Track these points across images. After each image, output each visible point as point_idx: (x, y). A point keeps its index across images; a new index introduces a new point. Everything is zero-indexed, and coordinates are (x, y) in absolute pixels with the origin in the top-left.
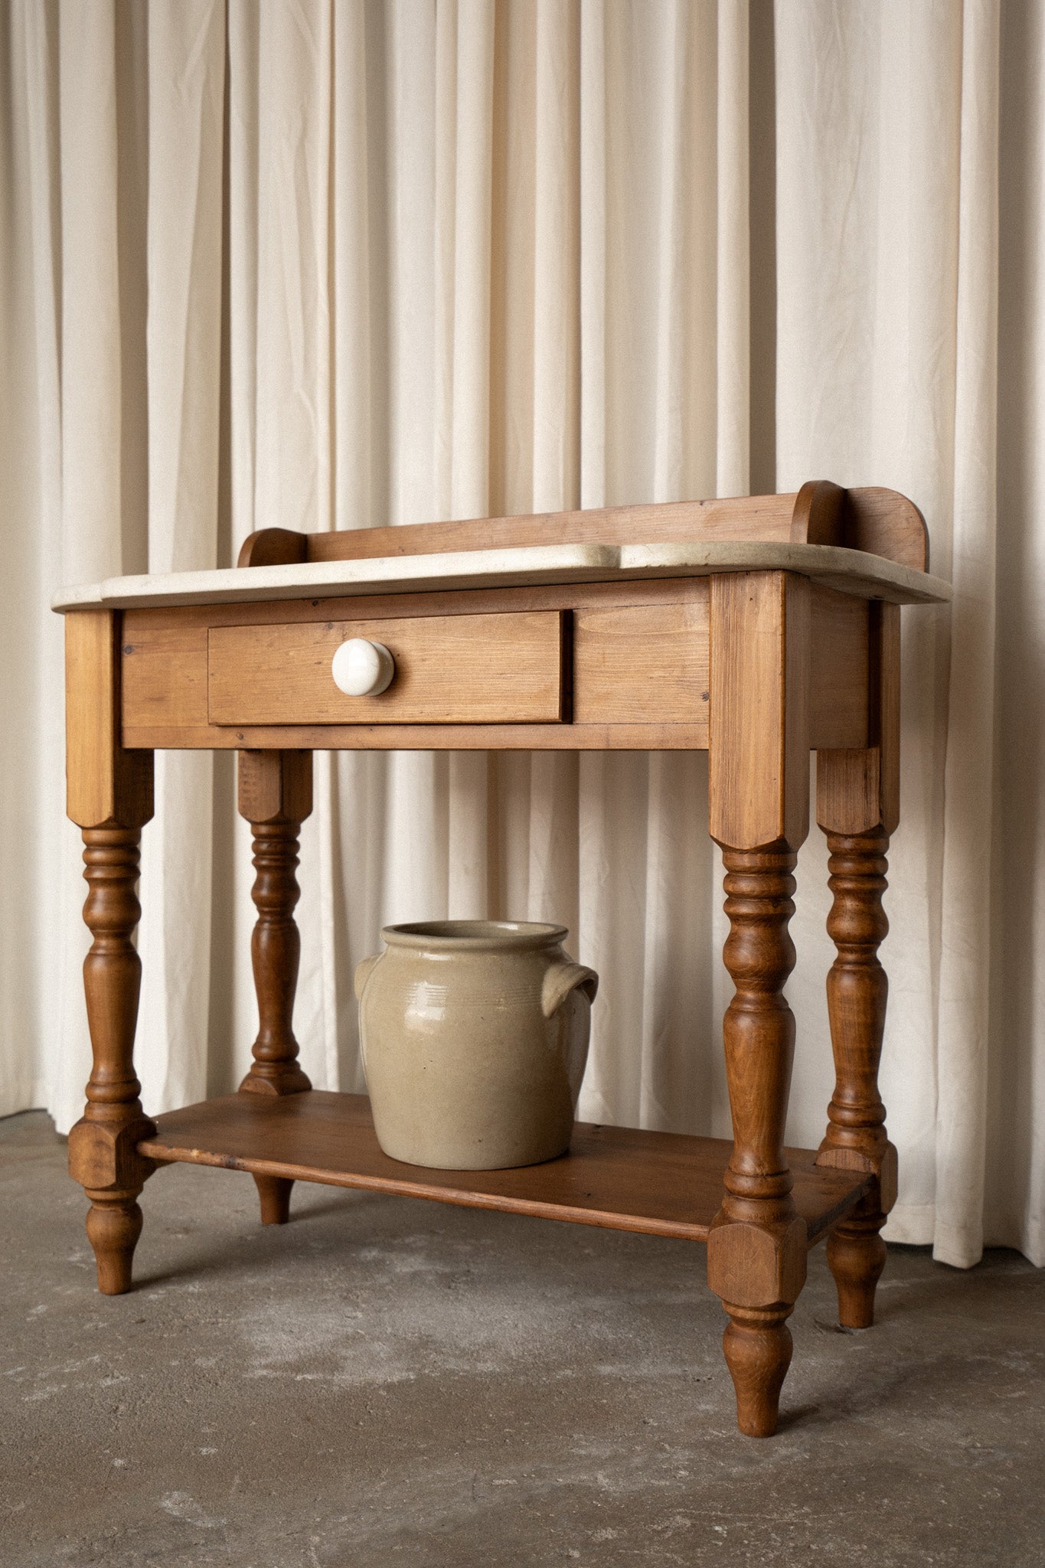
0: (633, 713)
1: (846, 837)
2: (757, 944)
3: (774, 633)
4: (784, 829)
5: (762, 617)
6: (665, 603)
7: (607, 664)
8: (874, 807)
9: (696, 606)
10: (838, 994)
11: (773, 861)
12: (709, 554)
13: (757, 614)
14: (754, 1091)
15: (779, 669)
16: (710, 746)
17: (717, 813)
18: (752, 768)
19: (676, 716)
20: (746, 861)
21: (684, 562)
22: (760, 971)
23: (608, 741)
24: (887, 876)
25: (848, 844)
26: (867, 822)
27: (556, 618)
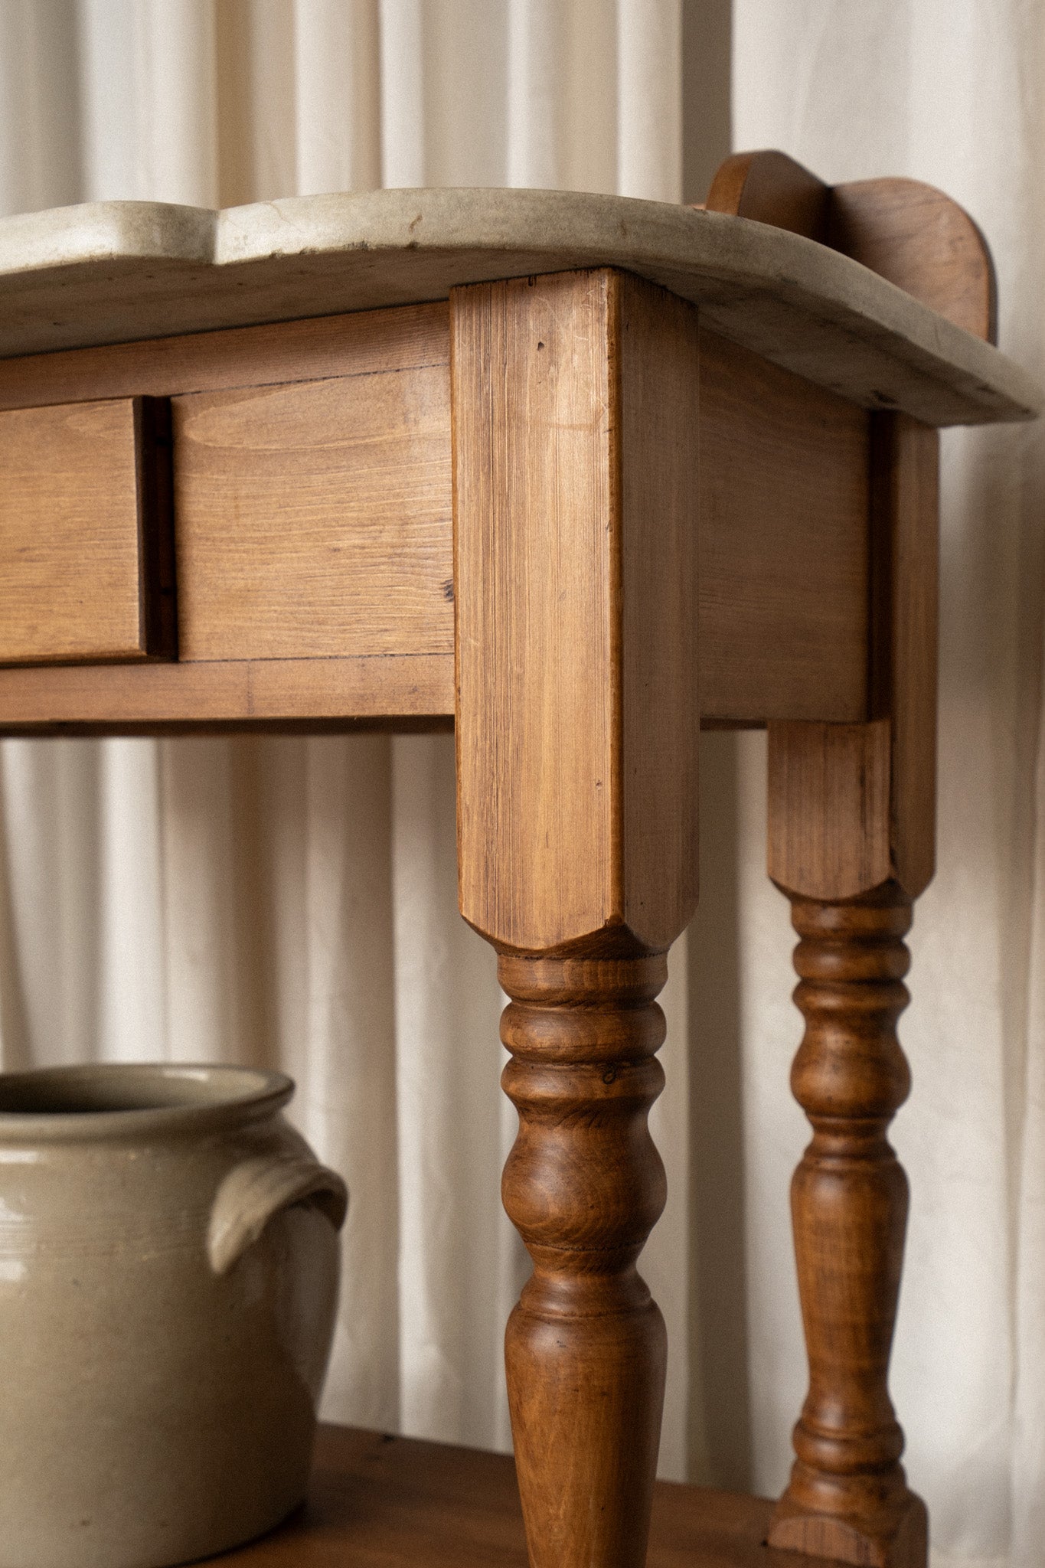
0: (300, 633)
1: (826, 904)
2: (576, 1164)
3: (594, 428)
4: (622, 901)
5: (565, 389)
6: (362, 370)
7: (243, 520)
8: (880, 844)
9: (426, 375)
10: (808, 1217)
11: (605, 976)
12: (419, 218)
13: (553, 382)
14: (567, 1498)
15: (605, 517)
16: (457, 707)
17: (473, 864)
18: (546, 756)
19: (390, 638)
20: (541, 977)
21: (357, 239)
22: (575, 1230)
23: (250, 699)
24: (909, 981)
25: (829, 919)
26: (865, 874)
27: (125, 414)
